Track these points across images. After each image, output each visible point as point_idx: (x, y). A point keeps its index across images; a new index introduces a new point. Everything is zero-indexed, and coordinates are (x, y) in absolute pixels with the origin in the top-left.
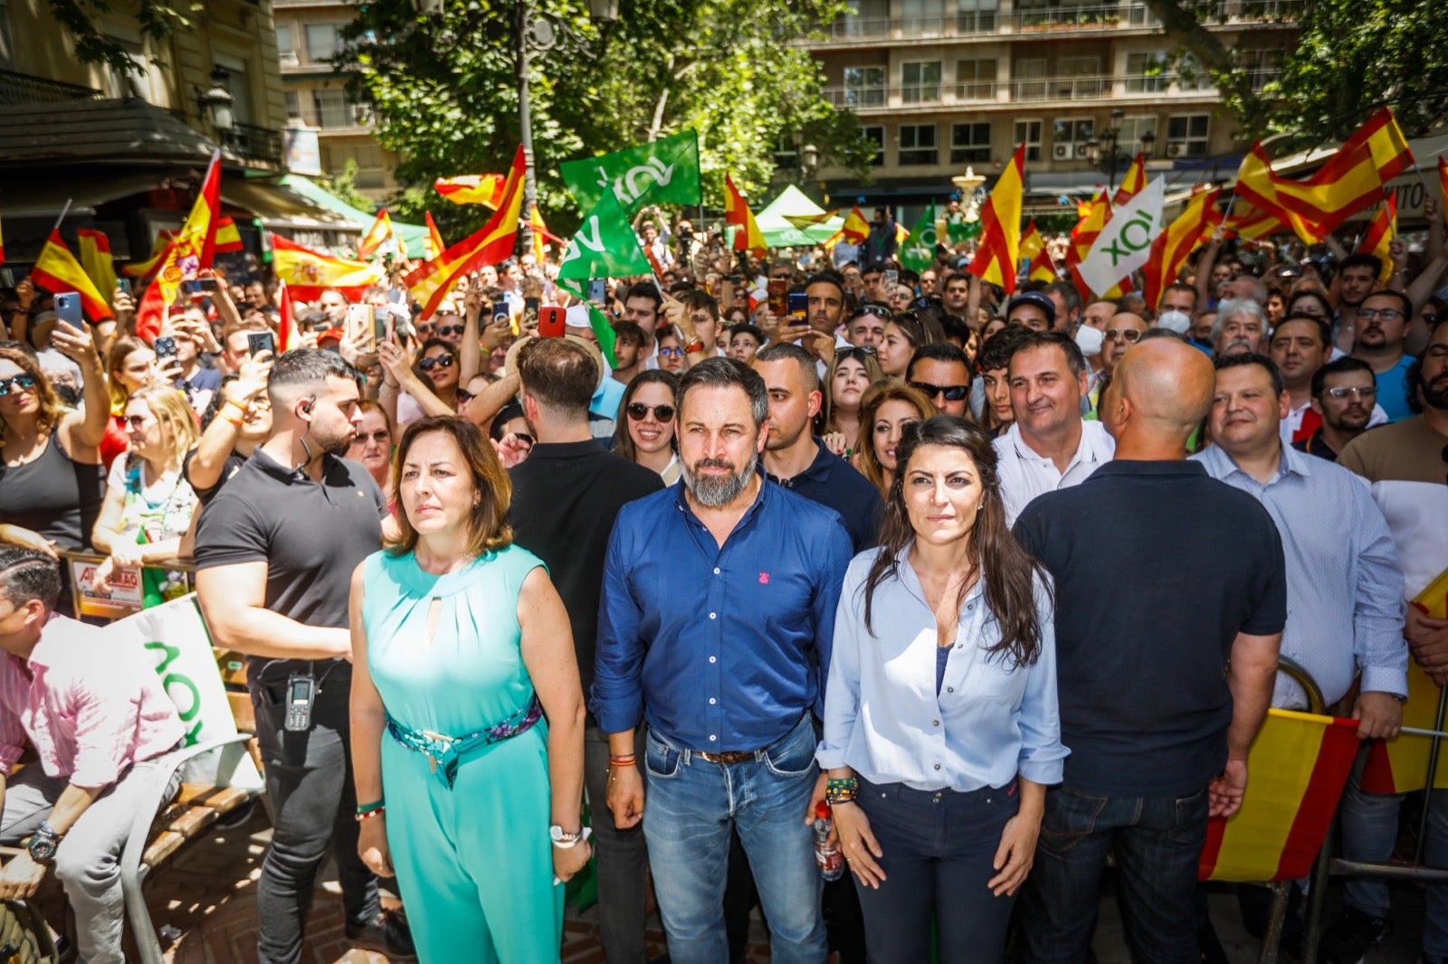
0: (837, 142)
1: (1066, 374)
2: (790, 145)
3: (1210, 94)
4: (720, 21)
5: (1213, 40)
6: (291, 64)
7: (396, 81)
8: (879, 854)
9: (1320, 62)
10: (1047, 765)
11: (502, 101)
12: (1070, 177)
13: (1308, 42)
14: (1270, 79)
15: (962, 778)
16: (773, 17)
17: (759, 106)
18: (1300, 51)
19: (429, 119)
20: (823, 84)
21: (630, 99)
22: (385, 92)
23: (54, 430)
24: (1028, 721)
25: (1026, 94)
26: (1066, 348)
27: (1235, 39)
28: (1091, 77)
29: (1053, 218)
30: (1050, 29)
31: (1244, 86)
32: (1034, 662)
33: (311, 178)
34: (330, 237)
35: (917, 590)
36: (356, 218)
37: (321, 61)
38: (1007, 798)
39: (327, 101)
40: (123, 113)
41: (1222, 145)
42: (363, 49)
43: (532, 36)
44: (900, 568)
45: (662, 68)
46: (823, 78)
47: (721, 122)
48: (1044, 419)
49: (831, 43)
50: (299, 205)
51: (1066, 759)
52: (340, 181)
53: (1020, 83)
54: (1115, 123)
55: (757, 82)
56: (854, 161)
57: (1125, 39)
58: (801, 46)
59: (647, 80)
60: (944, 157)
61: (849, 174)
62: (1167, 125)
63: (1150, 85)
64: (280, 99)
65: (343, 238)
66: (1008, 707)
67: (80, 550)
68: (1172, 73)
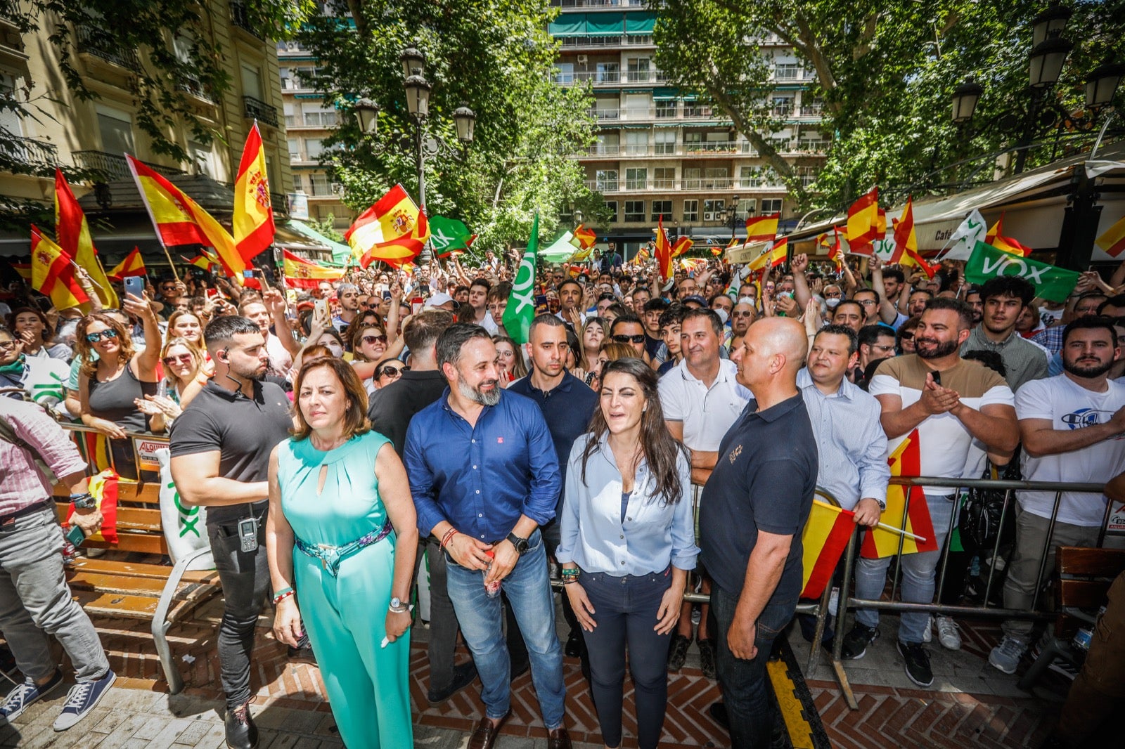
0: (592, 209)
1: (711, 333)
2: (568, 210)
3: (782, 189)
4: (531, 144)
5: (783, 161)
6: (297, 161)
7: (353, 171)
8: (593, 612)
9: (836, 174)
10: (687, 559)
11: (412, 183)
12: (712, 230)
13: (830, 163)
14: (811, 182)
15: (636, 569)
16: (559, 143)
17: (552, 189)
18: (826, 167)
19: (372, 193)
20: (585, 178)
21: (483, 184)
22: (347, 177)
23: (129, 361)
24: (676, 532)
25: (690, 186)
26: (712, 318)
27: (794, 162)
28: (722, 179)
29: (704, 250)
30: (702, 154)
31: (799, 185)
32: (678, 501)
33: (303, 221)
34: (313, 254)
35: (611, 459)
36: (327, 244)
37: (313, 159)
38: (664, 579)
39: (317, 181)
40: (194, 183)
41: (788, 215)
42: (335, 153)
43: (426, 147)
44: (602, 446)
45: (499, 166)
46: (585, 175)
47: (531, 196)
48: (697, 358)
49: (589, 157)
50: (297, 236)
51: (699, 555)
52: (324, 225)
53: (686, 180)
54: (735, 203)
55: (550, 177)
56: (601, 219)
57: (739, 160)
58: (573, 159)
59: (492, 174)
60: (648, 218)
61: (598, 226)
62: (761, 204)
63: (752, 183)
64: (291, 179)
65: (321, 255)
66: (664, 527)
67: (143, 432)
68: (763, 178)
